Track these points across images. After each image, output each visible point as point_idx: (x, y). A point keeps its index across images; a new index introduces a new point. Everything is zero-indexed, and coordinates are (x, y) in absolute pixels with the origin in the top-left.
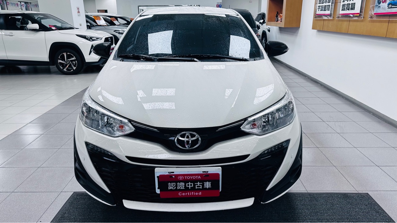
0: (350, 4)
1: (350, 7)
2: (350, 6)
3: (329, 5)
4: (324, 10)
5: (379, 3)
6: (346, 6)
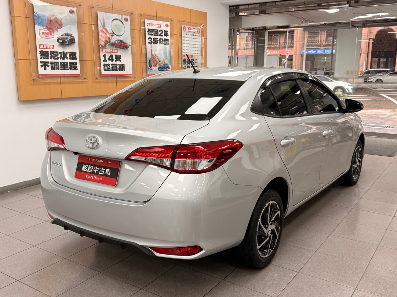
0: (116, 65)
1: (118, 68)
2: (118, 66)
3: (73, 63)
4: (61, 69)
5: (151, 67)
6: (111, 66)
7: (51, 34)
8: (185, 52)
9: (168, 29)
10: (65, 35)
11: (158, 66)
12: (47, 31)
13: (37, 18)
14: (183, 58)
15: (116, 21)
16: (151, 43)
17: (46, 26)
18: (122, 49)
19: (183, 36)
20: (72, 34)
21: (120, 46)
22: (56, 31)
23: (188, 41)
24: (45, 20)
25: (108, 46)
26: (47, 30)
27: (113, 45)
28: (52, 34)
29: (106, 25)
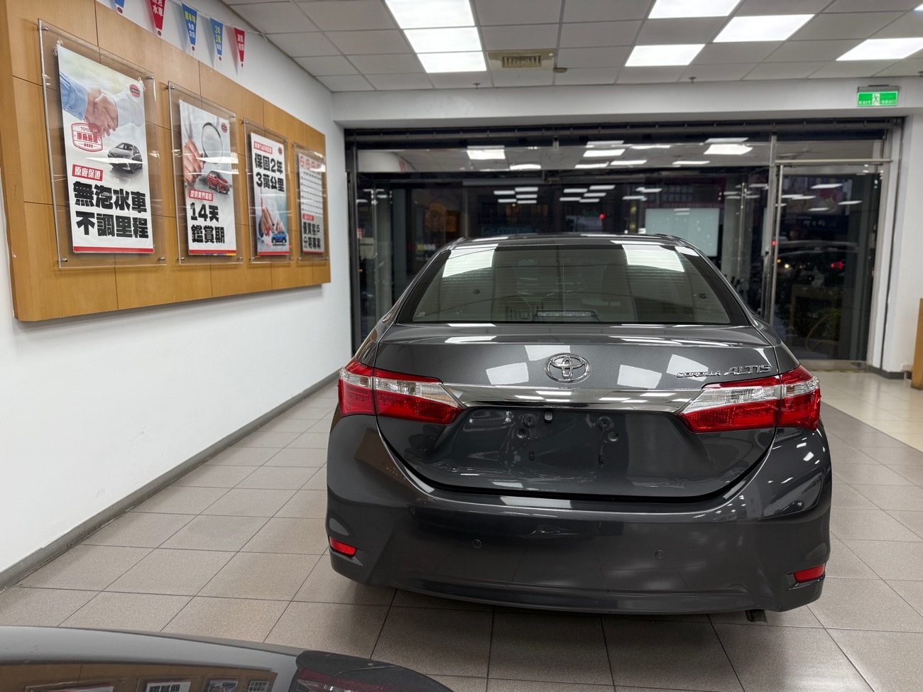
0: (211, 228)
1: (214, 236)
2: (214, 232)
3: (140, 220)
4: (118, 235)
5: (262, 236)
6: (204, 232)
7: (96, 141)
8: (305, 208)
9: (281, 158)
10: (124, 149)
11: (271, 235)
12: (88, 133)
13: (67, 92)
14: (303, 221)
15: (209, 129)
16: (260, 185)
17: (86, 118)
18: (220, 192)
19: (301, 175)
20: (136, 148)
21: (216, 186)
22: (106, 135)
23: (308, 186)
24: (82, 100)
25: (198, 185)
26: (87, 127)
27: (205, 181)
28: (99, 142)
29: (194, 135)
